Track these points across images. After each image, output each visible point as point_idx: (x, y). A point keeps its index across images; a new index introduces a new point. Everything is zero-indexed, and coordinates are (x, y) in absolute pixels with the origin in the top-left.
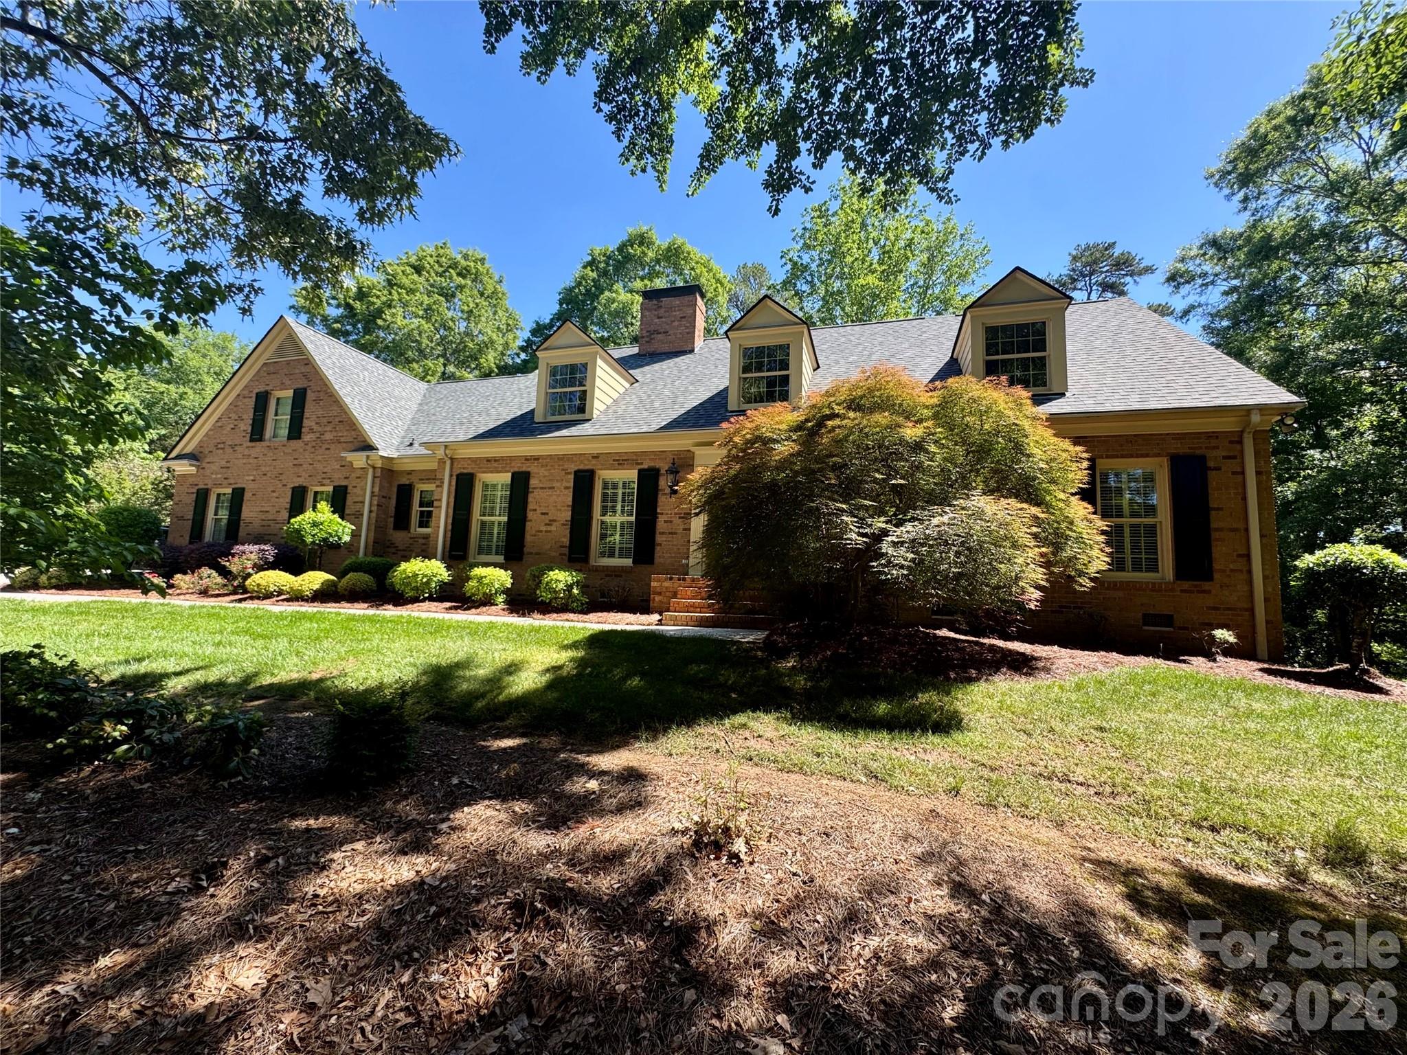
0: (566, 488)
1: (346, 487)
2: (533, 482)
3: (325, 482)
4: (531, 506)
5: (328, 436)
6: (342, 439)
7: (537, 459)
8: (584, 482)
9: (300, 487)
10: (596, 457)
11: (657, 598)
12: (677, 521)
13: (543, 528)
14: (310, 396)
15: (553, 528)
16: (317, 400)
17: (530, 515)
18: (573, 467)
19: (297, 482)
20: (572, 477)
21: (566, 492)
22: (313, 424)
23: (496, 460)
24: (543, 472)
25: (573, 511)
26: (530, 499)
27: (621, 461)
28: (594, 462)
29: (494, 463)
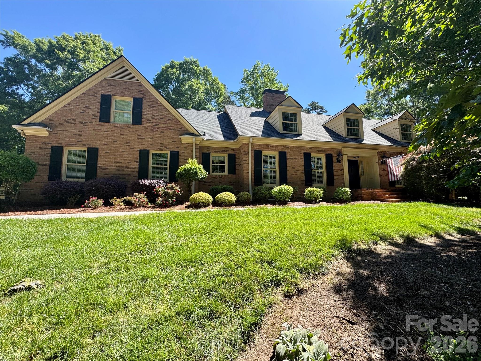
0: (301, 159)
1: (178, 152)
2: (288, 156)
3: (162, 148)
4: (288, 165)
5: (161, 125)
6: (172, 128)
7: (288, 147)
8: (307, 157)
9: (144, 150)
10: (311, 148)
11: (365, 196)
12: (339, 171)
13: (294, 173)
14: (145, 103)
15: (297, 173)
16: (151, 106)
17: (288, 168)
18: (303, 152)
19: (142, 147)
20: (303, 155)
21: (301, 160)
22: (150, 118)
23: (271, 146)
24: (291, 152)
25: (304, 167)
26: (287, 162)
27: (319, 151)
28: (310, 150)
29: (270, 147)
